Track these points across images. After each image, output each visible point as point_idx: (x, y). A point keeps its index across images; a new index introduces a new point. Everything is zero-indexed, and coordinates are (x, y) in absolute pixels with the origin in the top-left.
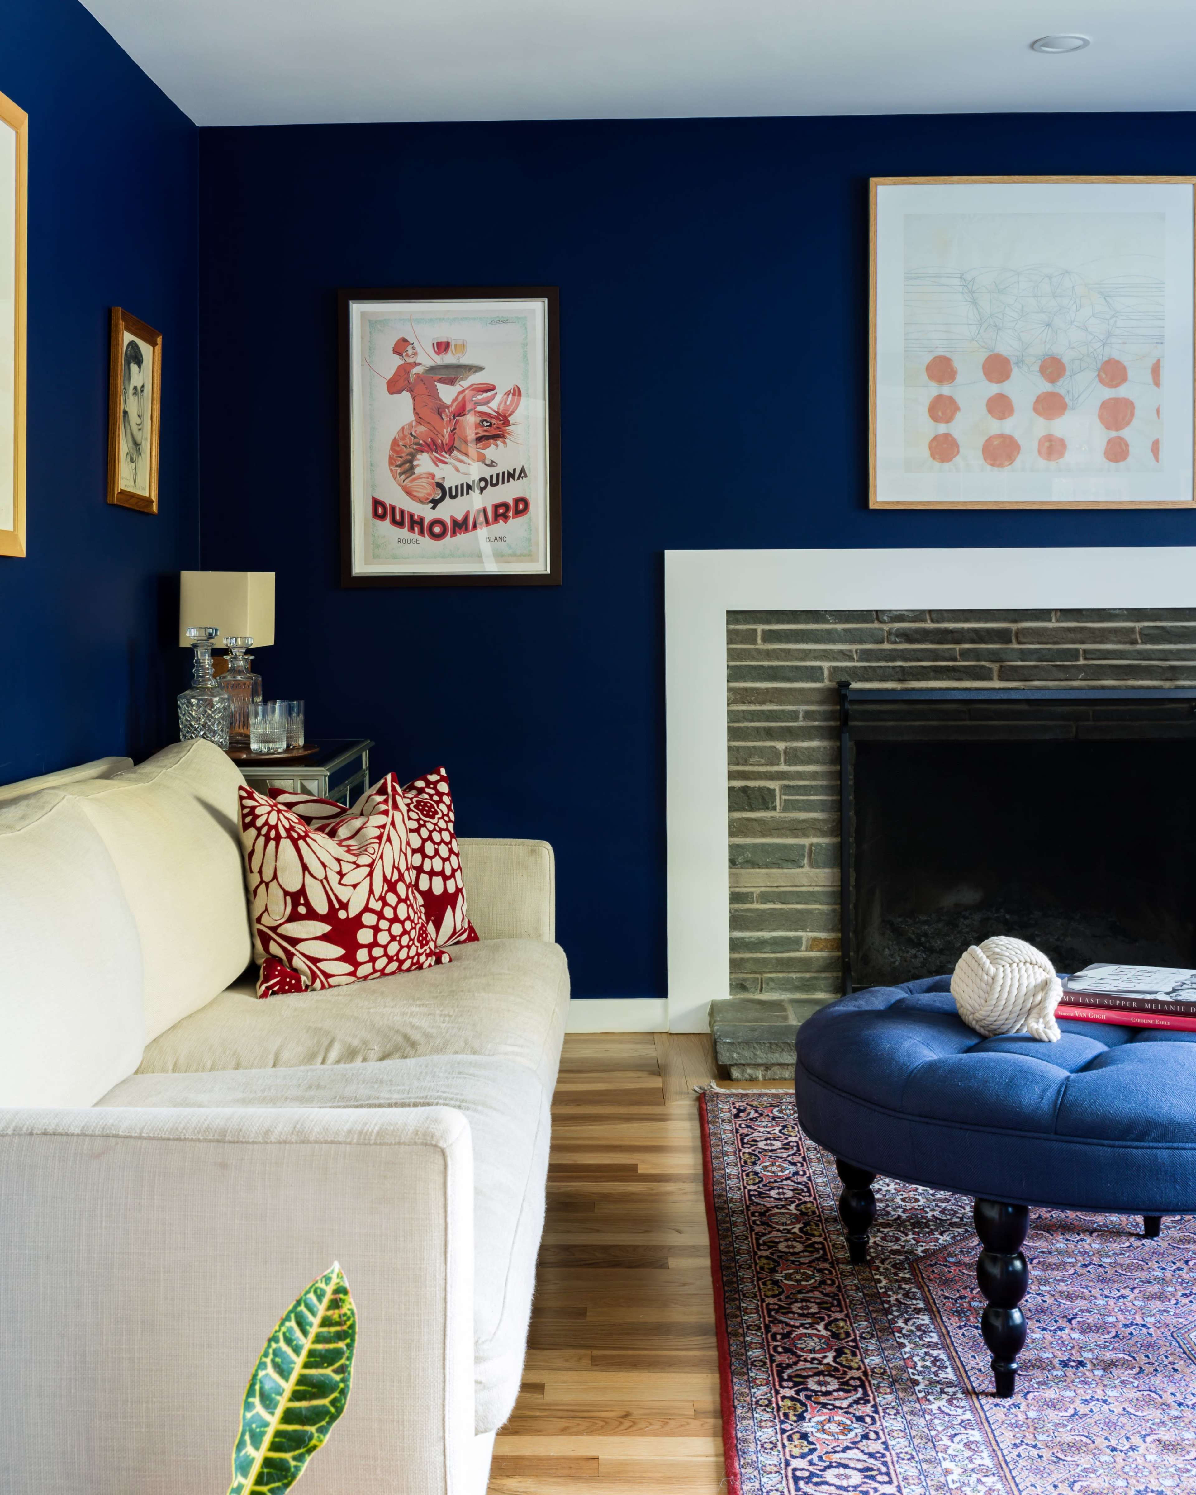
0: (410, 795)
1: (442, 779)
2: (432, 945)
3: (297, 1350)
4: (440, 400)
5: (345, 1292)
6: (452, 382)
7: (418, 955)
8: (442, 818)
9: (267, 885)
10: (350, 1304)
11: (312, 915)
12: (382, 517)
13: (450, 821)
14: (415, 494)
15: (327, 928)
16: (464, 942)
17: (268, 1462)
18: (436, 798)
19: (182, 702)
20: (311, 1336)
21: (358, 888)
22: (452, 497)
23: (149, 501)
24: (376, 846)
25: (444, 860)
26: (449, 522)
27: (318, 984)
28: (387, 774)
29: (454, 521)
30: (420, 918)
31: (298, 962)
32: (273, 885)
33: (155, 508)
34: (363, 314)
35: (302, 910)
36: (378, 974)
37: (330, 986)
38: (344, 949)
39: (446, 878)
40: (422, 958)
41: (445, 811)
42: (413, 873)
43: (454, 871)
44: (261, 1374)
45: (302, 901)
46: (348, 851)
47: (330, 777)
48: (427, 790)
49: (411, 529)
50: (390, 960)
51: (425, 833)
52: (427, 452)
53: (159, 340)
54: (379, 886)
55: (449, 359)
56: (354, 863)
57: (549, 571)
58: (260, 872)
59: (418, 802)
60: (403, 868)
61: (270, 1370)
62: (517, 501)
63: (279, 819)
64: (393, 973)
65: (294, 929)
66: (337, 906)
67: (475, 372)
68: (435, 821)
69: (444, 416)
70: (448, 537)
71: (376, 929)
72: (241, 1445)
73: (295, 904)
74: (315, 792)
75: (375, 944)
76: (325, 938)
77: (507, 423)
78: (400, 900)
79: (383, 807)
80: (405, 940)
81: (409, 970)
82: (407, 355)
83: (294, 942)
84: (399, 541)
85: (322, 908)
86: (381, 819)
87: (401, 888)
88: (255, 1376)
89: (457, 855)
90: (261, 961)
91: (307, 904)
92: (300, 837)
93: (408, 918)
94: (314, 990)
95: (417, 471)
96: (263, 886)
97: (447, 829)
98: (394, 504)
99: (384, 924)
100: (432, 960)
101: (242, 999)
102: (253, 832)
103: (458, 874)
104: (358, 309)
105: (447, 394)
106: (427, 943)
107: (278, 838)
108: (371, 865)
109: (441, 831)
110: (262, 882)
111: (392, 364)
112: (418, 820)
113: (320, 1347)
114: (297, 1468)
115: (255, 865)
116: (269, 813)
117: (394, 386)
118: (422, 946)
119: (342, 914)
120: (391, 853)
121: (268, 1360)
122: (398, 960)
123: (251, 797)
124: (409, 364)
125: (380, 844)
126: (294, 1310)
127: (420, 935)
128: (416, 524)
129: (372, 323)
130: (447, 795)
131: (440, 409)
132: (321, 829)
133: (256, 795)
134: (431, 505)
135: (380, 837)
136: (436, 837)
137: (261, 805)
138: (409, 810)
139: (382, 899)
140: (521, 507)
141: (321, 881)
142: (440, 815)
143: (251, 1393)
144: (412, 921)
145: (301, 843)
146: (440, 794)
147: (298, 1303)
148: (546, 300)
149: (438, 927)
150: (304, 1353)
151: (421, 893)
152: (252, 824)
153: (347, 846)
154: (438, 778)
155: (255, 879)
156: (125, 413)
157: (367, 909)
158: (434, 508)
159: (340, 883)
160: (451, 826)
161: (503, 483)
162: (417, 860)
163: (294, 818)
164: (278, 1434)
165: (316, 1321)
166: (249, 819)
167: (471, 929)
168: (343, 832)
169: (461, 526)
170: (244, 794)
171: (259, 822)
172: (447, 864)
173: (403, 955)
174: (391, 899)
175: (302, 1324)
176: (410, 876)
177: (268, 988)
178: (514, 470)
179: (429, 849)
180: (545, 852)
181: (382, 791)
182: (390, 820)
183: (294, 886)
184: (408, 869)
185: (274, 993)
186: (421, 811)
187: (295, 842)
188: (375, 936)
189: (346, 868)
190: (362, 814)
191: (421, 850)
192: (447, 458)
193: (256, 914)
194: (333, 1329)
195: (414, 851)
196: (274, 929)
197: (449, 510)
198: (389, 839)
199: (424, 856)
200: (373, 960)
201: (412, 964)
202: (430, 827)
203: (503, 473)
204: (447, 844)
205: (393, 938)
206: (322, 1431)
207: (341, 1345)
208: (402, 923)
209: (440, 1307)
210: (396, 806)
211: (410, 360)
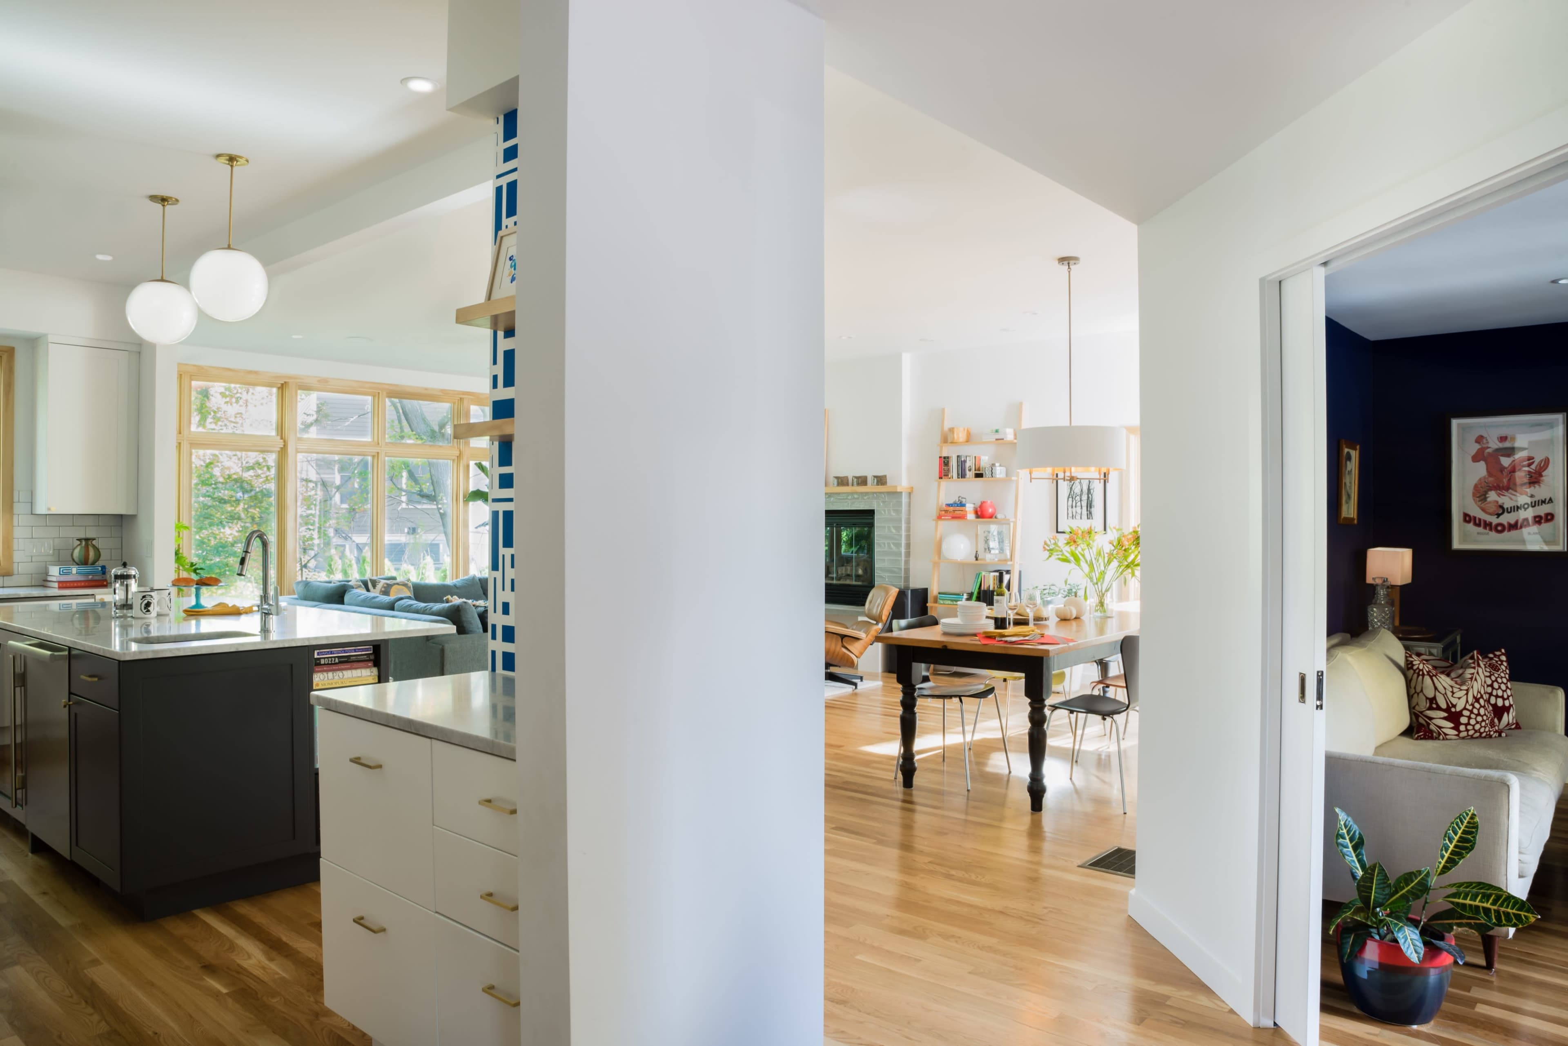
0: (1486, 660)
1: (1503, 654)
2: (1497, 728)
3: (1460, 828)
4: (1502, 465)
5: (1475, 815)
6: (1508, 456)
7: (1490, 731)
8: (1502, 672)
9: (1418, 694)
10: (1477, 819)
11: (1439, 708)
12: (1469, 522)
13: (1507, 674)
14: (1488, 511)
15: (1446, 715)
16: (1513, 729)
17: (1449, 858)
18: (1499, 663)
19: (1369, 609)
20: (1464, 826)
21: (1461, 699)
22: (1509, 512)
23: (1353, 519)
24: (1470, 682)
25: (1503, 691)
26: (1506, 524)
27: (1441, 737)
28: (1474, 650)
29: (1509, 524)
30: (1491, 715)
31: (1432, 727)
32: (1421, 694)
33: (1356, 522)
34: (1459, 425)
35: (1434, 706)
36: (1469, 737)
37: (1447, 739)
38: (1453, 723)
39: (1504, 699)
40: (1492, 733)
41: (1504, 669)
42: (1487, 696)
43: (1508, 697)
44: (1449, 832)
45: (1434, 702)
46: (1456, 683)
47: (1443, 648)
48: (1495, 659)
49: (1485, 528)
50: (1476, 731)
51: (1493, 678)
52: (1494, 490)
53: (1358, 447)
54: (1471, 699)
55: (1507, 444)
56: (1459, 688)
57: (1566, 550)
58: (1415, 688)
59: (1490, 664)
60: (1482, 692)
61: (1451, 832)
62: (1547, 515)
63: (1424, 667)
64: (1477, 738)
65: (1430, 713)
66: (1451, 706)
67: (1523, 450)
68: (1499, 673)
69: (1504, 473)
70: (1506, 533)
71: (1469, 718)
72: (1442, 850)
73: (1431, 703)
74: (1436, 654)
75: (1469, 724)
76: (1445, 718)
77: (1541, 476)
78: (1481, 706)
79: (1473, 665)
80: (1483, 724)
81: (1485, 737)
82: (1483, 443)
83: (1431, 719)
84: (1478, 533)
85: (1444, 706)
86: (1472, 671)
87: (1482, 701)
88: (1447, 832)
89: (1510, 689)
90: (1415, 725)
91: (1437, 704)
92: (1434, 675)
93: (1485, 715)
94: (1439, 740)
95: (1489, 500)
96: (1416, 695)
97: (1505, 677)
98: (1475, 515)
99: (1473, 716)
100: (1497, 735)
101: (1406, 740)
102: (1411, 671)
103: (1511, 698)
104: (1455, 423)
105: (1505, 462)
106: (1494, 726)
107: (1423, 675)
108: (1467, 690)
109: (1502, 678)
110: (1416, 692)
111: (1475, 448)
112: (1490, 672)
113: (1466, 829)
114: (1458, 862)
115: (1413, 684)
116: (1419, 664)
117: (1476, 458)
118: (1492, 728)
119: (1453, 710)
120: (1477, 686)
121: (1451, 829)
122: (1480, 732)
123: (1411, 656)
124: (1484, 448)
125: (1471, 681)
126: (1459, 817)
127: (1491, 723)
128: (1488, 525)
129: (1463, 429)
130: (1505, 661)
131: (1502, 469)
132: (1442, 673)
133: (1413, 656)
134: (1496, 516)
135: (1471, 678)
136: (1499, 680)
137: (1415, 660)
138: (1485, 667)
139: (1472, 705)
140: (1549, 517)
141: (1443, 695)
142: (1501, 670)
143: (1445, 836)
144: (1487, 716)
145: (1434, 678)
146: (1502, 661)
147: (1460, 815)
148: (1565, 414)
149: (1500, 720)
150: (1461, 830)
151: (1491, 705)
152: (1412, 668)
153: (1456, 681)
154: (1500, 653)
155: (1412, 691)
156: (1345, 483)
157: (1465, 708)
158: (1498, 518)
159: (1452, 696)
160: (1507, 676)
161: (1538, 505)
162: (1489, 690)
163: (1430, 667)
164: (1452, 851)
165: (1466, 822)
166: (1409, 665)
167: (1517, 724)
168: (1453, 675)
169: (1514, 526)
170: (1408, 655)
171: (1415, 667)
172: (1505, 693)
173: (1482, 730)
174: (1477, 705)
175: (1462, 822)
176: (1486, 697)
177: (1418, 736)
178: (1545, 499)
179: (1496, 685)
180: (1561, 694)
181: (1472, 658)
182: (1476, 671)
183: (1431, 695)
184: (1485, 693)
185: (1421, 739)
186: (1492, 668)
187: (1431, 677)
188: (1469, 720)
189: (1455, 690)
190: (1462, 667)
191: (1491, 686)
192: (1506, 493)
193: (1413, 704)
194: (1471, 825)
195: (1488, 686)
196: (1421, 712)
197: (1506, 519)
198: (1476, 680)
199: (1493, 688)
200: (1467, 730)
201: (1487, 735)
202: (1497, 676)
203: (1539, 501)
204: (1505, 684)
205: (1477, 722)
206: (1468, 853)
207: (1474, 830)
208: (1482, 716)
209: (1506, 833)
210: (1479, 665)
211: (1484, 446)
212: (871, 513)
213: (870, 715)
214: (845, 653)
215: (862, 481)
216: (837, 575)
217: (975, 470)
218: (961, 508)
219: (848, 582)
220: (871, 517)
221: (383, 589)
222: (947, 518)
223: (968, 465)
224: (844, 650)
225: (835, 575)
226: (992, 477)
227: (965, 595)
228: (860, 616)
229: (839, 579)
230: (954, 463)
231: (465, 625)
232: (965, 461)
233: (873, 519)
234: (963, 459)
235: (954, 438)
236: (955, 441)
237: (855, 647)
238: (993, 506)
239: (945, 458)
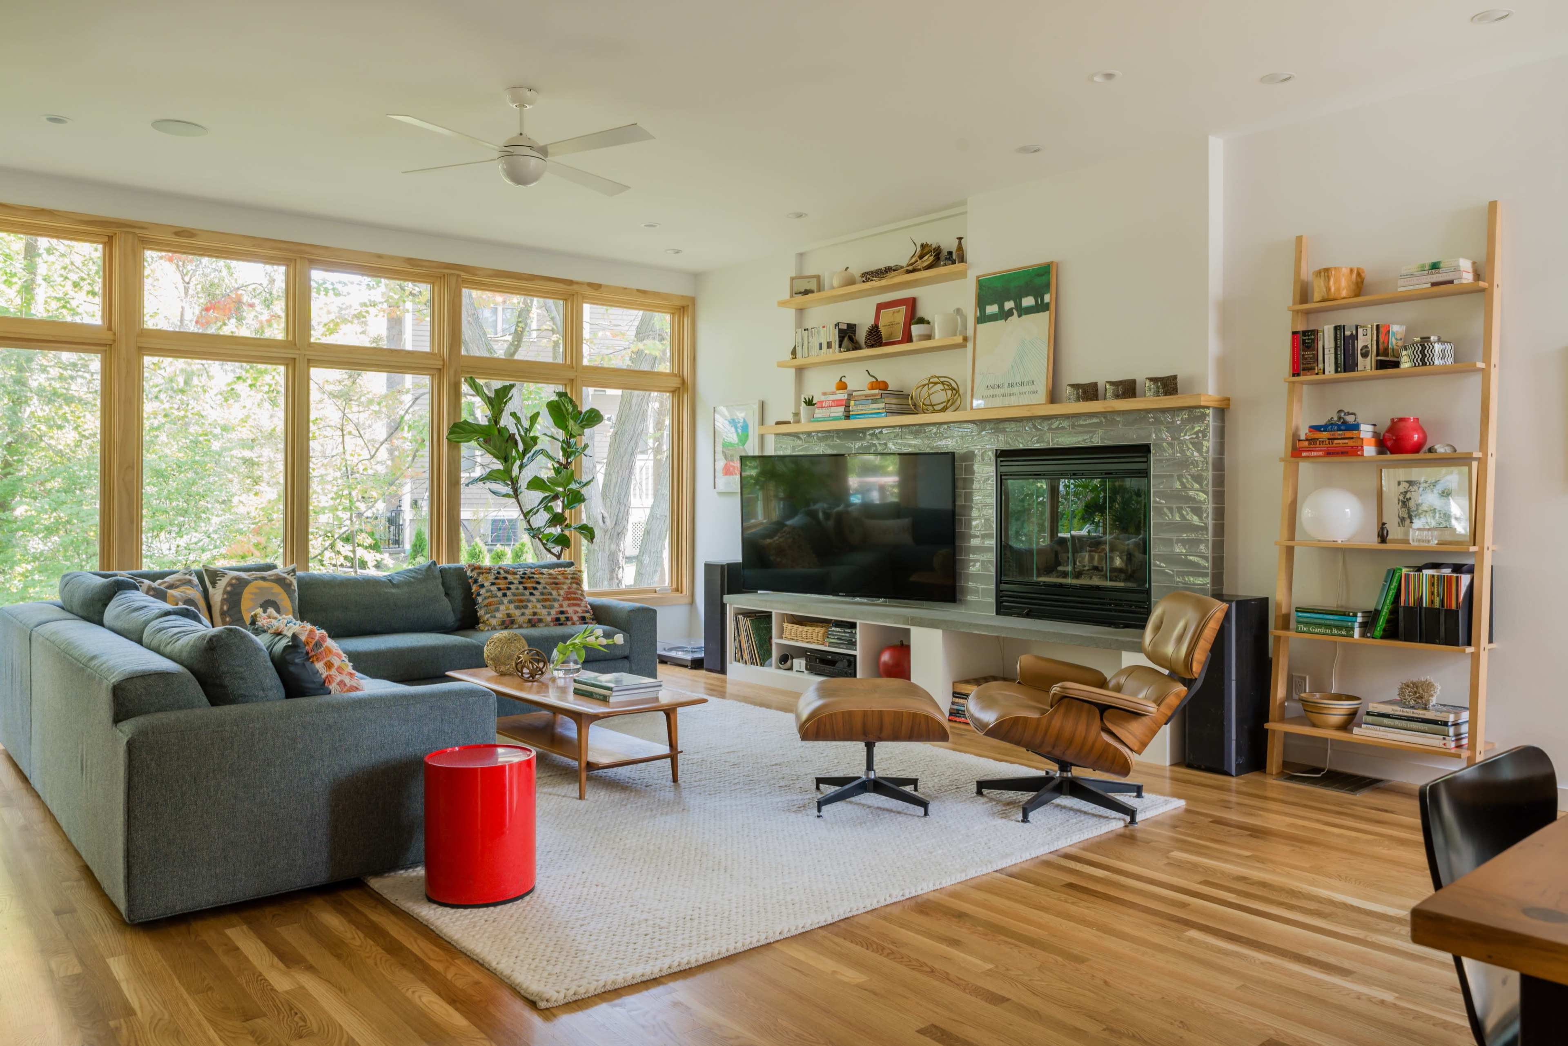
212: (1144, 450)
213: (1193, 933)
214: (1107, 744)
215: (1128, 389)
216: (1074, 568)
217: (1378, 354)
218: (1348, 434)
219: (1096, 581)
220: (1145, 459)
221: (229, 589)
222: (1314, 454)
223: (1360, 343)
224: (1106, 737)
225: (1070, 568)
226: (1424, 364)
227: (1359, 614)
228: (1125, 650)
229: (1078, 575)
230: (1327, 341)
231: (227, 681)
232: (1354, 337)
233: (1148, 462)
234: (1348, 333)
235: (1328, 289)
236: (1332, 297)
237: (1131, 731)
238: (1420, 429)
239: (1305, 333)
